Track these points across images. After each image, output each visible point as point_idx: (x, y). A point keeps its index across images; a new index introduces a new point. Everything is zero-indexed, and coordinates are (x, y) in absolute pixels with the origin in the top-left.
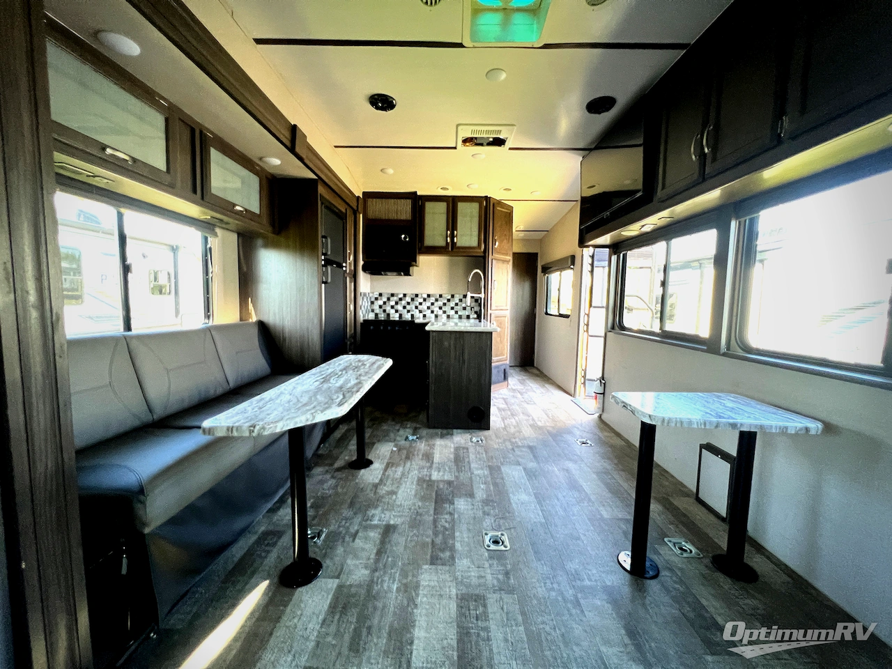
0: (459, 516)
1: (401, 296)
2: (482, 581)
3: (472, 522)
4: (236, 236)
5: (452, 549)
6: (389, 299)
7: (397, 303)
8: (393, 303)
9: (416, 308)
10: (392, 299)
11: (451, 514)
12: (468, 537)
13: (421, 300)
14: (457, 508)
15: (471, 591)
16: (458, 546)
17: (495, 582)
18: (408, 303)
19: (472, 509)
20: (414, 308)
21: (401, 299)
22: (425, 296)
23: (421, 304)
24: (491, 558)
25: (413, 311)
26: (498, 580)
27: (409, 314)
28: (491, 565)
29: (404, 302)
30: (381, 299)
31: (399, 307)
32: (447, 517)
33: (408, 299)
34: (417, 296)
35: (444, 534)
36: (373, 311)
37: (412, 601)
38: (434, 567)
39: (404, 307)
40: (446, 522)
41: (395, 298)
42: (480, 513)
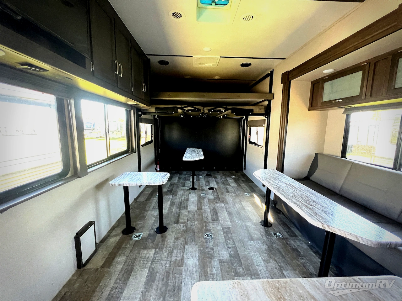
0: (224, 246)
2: (213, 224)
3: (218, 244)
5: (224, 232)
11: (229, 247)
12: (219, 236)
14: (227, 251)
15: (216, 222)
16: (222, 233)
17: (209, 224)
19: (219, 251)
24: (210, 230)
26: (208, 224)
28: (210, 228)
32: (230, 246)
35: (229, 237)
37: (231, 219)
38: (228, 226)
40: (229, 243)
42: (215, 249)
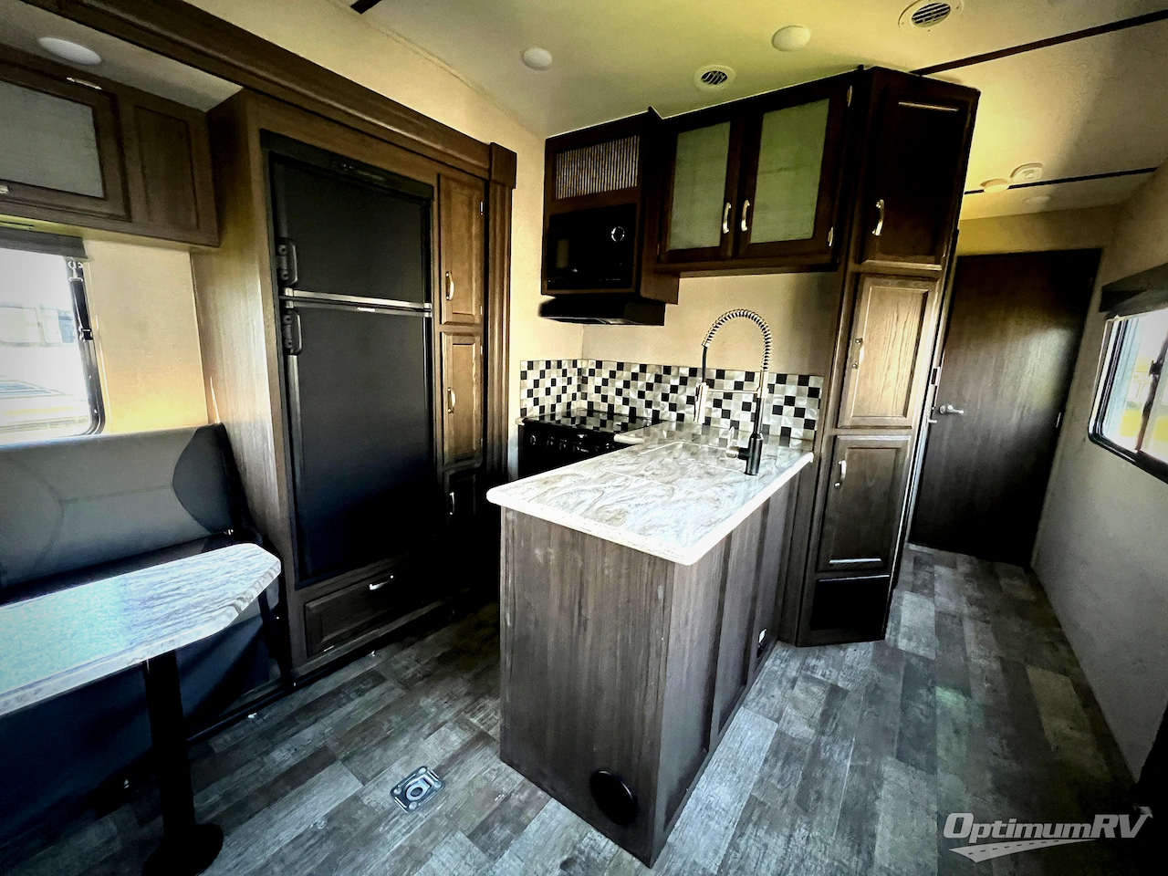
1: (636, 369)
4: (188, 255)
6: (613, 374)
7: (627, 384)
8: (620, 384)
9: (665, 397)
10: (618, 374)
13: (676, 382)
18: (650, 387)
20: (660, 397)
21: (635, 377)
22: (685, 372)
23: (674, 389)
25: (658, 404)
27: (650, 411)
29: (641, 384)
30: (600, 375)
31: (632, 394)
33: (649, 377)
34: (667, 370)
36: (585, 397)
39: (641, 395)
41: (626, 375)
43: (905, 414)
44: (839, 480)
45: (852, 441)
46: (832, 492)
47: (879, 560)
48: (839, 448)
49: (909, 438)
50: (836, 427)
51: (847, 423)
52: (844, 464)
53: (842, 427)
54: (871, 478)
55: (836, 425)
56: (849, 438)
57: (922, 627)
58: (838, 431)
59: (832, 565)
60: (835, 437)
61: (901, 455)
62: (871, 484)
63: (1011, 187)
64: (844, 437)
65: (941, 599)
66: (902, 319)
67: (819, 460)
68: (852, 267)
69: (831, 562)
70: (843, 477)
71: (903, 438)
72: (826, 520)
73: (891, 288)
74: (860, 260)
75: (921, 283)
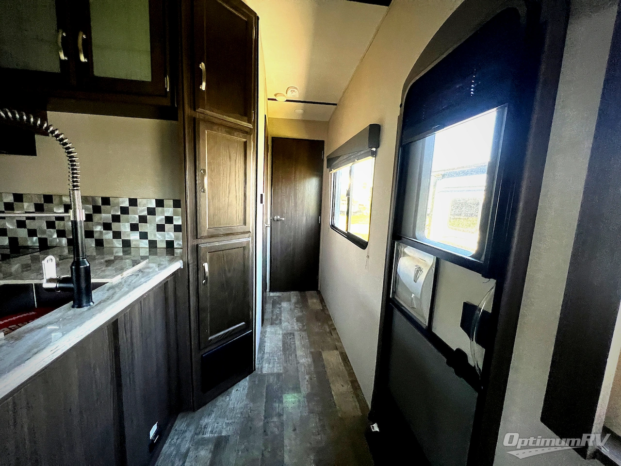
43: (245, 223)
44: (205, 278)
45: (211, 247)
46: (201, 288)
47: (244, 323)
48: (201, 253)
49: (250, 239)
50: (197, 238)
51: (205, 234)
52: (206, 265)
53: (201, 238)
54: (229, 271)
55: (196, 236)
56: (208, 245)
57: (276, 349)
58: (199, 241)
59: (211, 340)
60: (197, 245)
61: (246, 252)
62: (229, 275)
63: (287, 101)
64: (204, 245)
65: (284, 324)
66: (233, 158)
67: (187, 265)
68: (188, 111)
69: (210, 338)
70: (207, 274)
71: (244, 240)
72: (200, 310)
73: (221, 134)
74: (194, 107)
75: (241, 135)
